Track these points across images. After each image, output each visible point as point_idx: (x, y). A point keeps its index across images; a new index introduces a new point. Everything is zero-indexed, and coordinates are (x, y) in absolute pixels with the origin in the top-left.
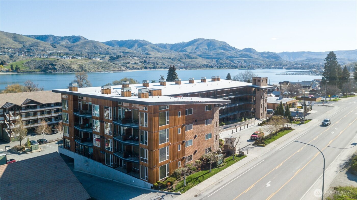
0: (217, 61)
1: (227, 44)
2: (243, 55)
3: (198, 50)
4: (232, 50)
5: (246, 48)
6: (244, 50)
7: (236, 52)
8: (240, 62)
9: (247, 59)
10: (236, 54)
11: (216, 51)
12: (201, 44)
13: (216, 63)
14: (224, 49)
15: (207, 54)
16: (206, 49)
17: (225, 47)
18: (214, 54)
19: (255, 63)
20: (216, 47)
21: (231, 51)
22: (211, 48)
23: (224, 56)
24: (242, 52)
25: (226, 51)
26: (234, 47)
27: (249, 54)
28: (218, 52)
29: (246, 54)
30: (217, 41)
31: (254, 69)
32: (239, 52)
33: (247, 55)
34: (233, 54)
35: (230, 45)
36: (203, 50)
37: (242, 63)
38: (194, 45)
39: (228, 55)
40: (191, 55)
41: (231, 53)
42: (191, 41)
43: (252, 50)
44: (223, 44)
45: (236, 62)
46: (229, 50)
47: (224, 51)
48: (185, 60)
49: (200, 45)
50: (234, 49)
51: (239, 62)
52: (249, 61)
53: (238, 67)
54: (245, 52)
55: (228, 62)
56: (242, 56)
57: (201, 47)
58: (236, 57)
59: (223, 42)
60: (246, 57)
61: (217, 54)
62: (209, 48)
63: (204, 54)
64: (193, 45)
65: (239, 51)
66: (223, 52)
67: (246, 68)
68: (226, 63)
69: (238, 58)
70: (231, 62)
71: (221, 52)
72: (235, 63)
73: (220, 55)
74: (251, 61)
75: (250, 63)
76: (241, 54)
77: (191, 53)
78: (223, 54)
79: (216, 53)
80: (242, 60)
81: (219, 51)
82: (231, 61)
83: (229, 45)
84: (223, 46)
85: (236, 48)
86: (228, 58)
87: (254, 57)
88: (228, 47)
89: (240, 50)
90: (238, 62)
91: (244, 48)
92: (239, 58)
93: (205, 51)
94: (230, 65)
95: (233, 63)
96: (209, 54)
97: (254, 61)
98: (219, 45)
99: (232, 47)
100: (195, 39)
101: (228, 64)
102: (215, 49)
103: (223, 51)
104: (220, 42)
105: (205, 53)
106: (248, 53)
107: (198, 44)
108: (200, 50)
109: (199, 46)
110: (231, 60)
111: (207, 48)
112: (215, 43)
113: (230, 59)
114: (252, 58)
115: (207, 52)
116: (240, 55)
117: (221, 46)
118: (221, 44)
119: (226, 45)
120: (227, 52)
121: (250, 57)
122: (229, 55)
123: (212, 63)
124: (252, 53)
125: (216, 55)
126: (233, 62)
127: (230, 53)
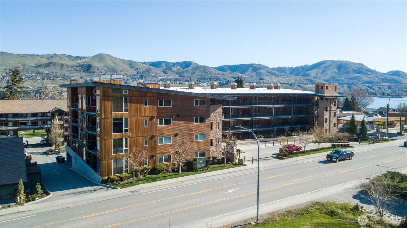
0: (349, 87)
1: (365, 66)
2: (387, 80)
3: (325, 74)
4: (371, 73)
5: (393, 71)
6: (389, 73)
7: (377, 76)
8: (383, 88)
9: (392, 84)
10: (376, 78)
11: (348, 75)
12: (329, 66)
13: (348, 90)
14: (360, 72)
15: (336, 79)
16: (335, 72)
17: (361, 69)
18: (346, 78)
19: (403, 90)
20: (348, 70)
21: (369, 74)
22: (342, 71)
23: (359, 81)
24: (385, 76)
25: (362, 75)
26: (374, 69)
27: (397, 78)
28: (351, 76)
29: (392, 78)
30: (350, 63)
31: (402, 97)
32: (382, 76)
33: (394, 80)
34: (373, 78)
35: (368, 67)
36: (331, 74)
37: (384, 89)
38: (320, 68)
39: (365, 79)
40: (315, 80)
41: (370, 77)
42: (316, 63)
43: (401, 74)
44: (358, 66)
45: (376, 89)
46: (367, 74)
47: (360, 75)
48: (306, 85)
49: (327, 68)
50: (374, 72)
51: (380, 88)
52: (396, 87)
53: (378, 94)
54: (390, 76)
55: (364, 89)
56: (384, 81)
57: (328, 70)
58: (377, 83)
59: (359, 63)
60: (391, 82)
61: (350, 78)
62: (339, 72)
63: (333, 78)
64: (317, 68)
65: (381, 74)
66: (358, 77)
67: (389, 96)
68: (361, 90)
69: (379, 83)
70: (369, 89)
71: (355, 76)
72: (374, 90)
73: (354, 79)
74: (399, 87)
75: (397, 90)
76: (384, 78)
77: (315, 78)
78: (358, 79)
79: (348, 77)
80: (385, 85)
81: (353, 75)
82: (369, 87)
83: (367, 67)
84: (359, 68)
85: (377, 70)
86: (366, 84)
87: (403, 82)
88: (365, 69)
89: (383, 73)
90: (378, 88)
91: (389, 71)
92: (381, 83)
93: (334, 75)
94: (368, 91)
95: (371, 90)
96: (339, 79)
97: (403, 87)
98: (353, 68)
99: (371, 69)
100: (321, 62)
101: (364, 90)
102: (348, 72)
103: (358, 75)
104: (355, 63)
105: (334, 78)
106: (395, 77)
107: (325, 67)
108: (327, 74)
109: (326, 69)
110: (369, 85)
111: (337, 71)
112: (347, 65)
113: (368, 84)
114: (401, 83)
115: (336, 76)
116: (381, 79)
117: (355, 69)
118: (355, 66)
119: (364, 67)
120: (364, 76)
121: (397, 82)
122: (367, 79)
123: (341, 90)
124: (401, 77)
125: (349, 80)
126: (371, 88)
127: (368, 77)
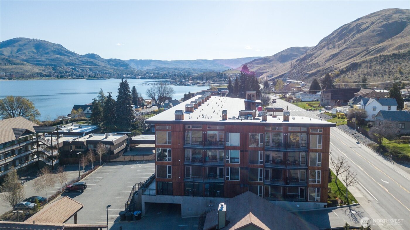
0: (53, 69)
1: (63, 47)
2: (87, 62)
3: (22, 53)
4: (71, 55)
5: (89, 54)
6: (86, 56)
7: (77, 58)
8: (85, 70)
9: (92, 66)
10: (77, 60)
11: (49, 56)
12: (25, 45)
13: (54, 72)
14: (60, 54)
15: (36, 59)
16: (33, 52)
17: (60, 50)
18: (47, 59)
19: (102, 72)
20: (48, 51)
21: (70, 56)
22: (41, 51)
23: (61, 62)
24: (85, 58)
25: (63, 56)
26: (73, 51)
27: (94, 61)
28: (53, 57)
29: (90, 60)
30: (49, 43)
31: (105, 79)
32: (81, 58)
33: (92, 62)
34: (73, 59)
35: (67, 49)
36: (29, 53)
37: (87, 72)
38: (14, 46)
39: (67, 61)
40: (13, 60)
41: (70, 58)
42: (8, 40)
43: (96, 57)
44: (58, 47)
45: (80, 71)
46: (67, 56)
47: (61, 56)
48: (5, 66)
49: (23, 46)
50: (73, 54)
51: (83, 70)
52: (96, 69)
53: (85, 77)
54: (88, 59)
55: (69, 70)
56: (85, 63)
57: (25, 49)
58: (78, 65)
59: (57, 44)
60: (91, 64)
61: (51, 59)
62: (38, 52)
63: (32, 58)
64: (11, 46)
65: (80, 56)
66: (60, 58)
67: (95, 78)
68: (66, 72)
69: (80, 65)
70: (74, 71)
71: (56, 57)
72: (78, 72)
73: (56, 61)
74: (98, 70)
75: (97, 72)
76: (83, 60)
77: (11, 57)
78: (60, 60)
79: (49, 58)
80: (87, 68)
81: (53, 56)
82: (73, 69)
83: (65, 49)
84: (58, 49)
85: (75, 52)
86: (68, 65)
87: (100, 65)
88: (65, 51)
89: (81, 56)
90: (81, 70)
91: (86, 54)
92: (82, 65)
93: (32, 55)
94: (73, 73)
95: (76, 72)
96: (40, 59)
97: (101, 69)
98: (52, 48)
99: (70, 51)
100: (14, 39)
101: (69, 72)
102: (48, 53)
103: (59, 56)
104: (54, 44)
105: (34, 58)
106: (92, 60)
107: (20, 45)
108: (24, 53)
109: (22, 48)
110: (72, 67)
111: (35, 51)
112: (46, 45)
113: (70, 66)
114: (98, 65)
115: (36, 56)
116: (82, 61)
117: (55, 50)
118: (55, 47)
119: (63, 49)
120: (65, 58)
121: (95, 65)
122: (69, 61)
123: (47, 72)
124: (96, 59)
125: (51, 61)
126: (75, 69)
127: (69, 59)
